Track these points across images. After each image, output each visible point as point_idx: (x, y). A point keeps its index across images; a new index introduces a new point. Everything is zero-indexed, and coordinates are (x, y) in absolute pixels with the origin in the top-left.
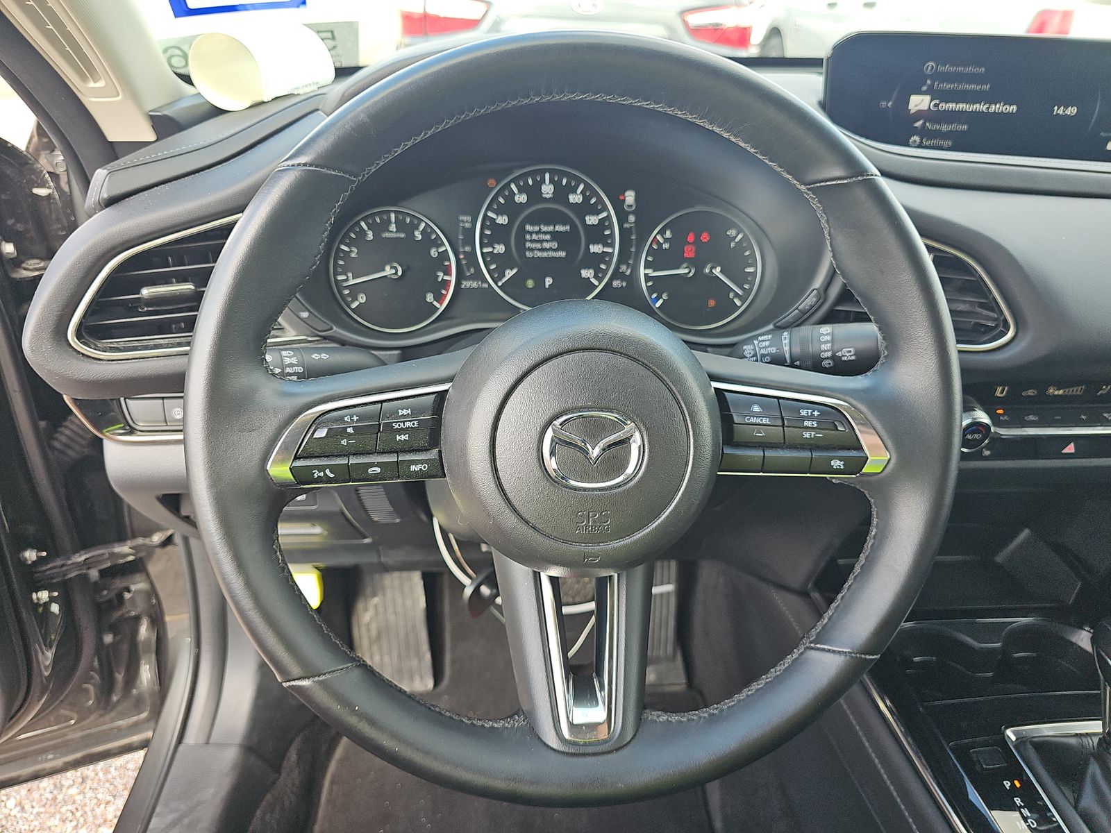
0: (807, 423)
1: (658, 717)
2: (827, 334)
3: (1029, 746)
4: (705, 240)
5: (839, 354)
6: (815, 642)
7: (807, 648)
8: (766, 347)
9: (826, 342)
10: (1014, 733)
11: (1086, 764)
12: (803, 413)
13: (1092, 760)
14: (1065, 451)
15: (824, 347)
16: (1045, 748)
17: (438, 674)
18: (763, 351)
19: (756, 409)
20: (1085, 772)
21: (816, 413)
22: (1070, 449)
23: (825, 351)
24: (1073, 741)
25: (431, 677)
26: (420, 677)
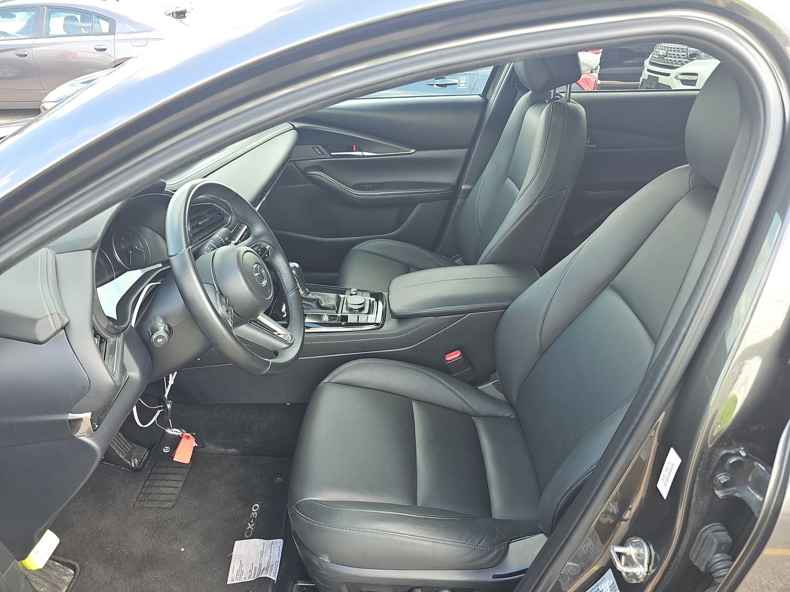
2: (219, 237)
6: (289, 293)
7: (289, 295)
17: (69, 566)
25: (69, 569)
26: (64, 576)
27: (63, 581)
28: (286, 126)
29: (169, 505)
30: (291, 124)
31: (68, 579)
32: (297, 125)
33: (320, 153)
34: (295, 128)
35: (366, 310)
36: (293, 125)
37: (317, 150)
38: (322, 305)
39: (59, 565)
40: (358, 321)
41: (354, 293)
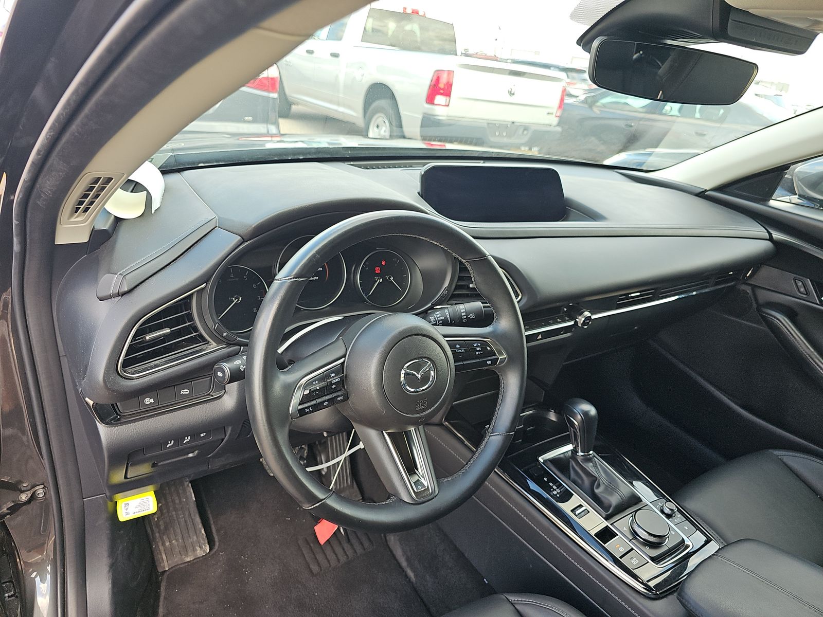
0: (478, 349)
1: (443, 480)
2: (463, 309)
3: (549, 462)
4: (384, 264)
5: (469, 316)
6: (492, 433)
7: (490, 436)
8: (439, 317)
9: (463, 312)
10: (542, 459)
11: (569, 462)
12: (475, 345)
13: (570, 460)
14: (538, 338)
15: (463, 314)
16: (554, 461)
17: (211, 543)
18: (439, 319)
19: (458, 346)
20: (569, 466)
21: (479, 344)
22: (540, 337)
23: (464, 316)
24: (562, 456)
25: (207, 545)
26: (200, 547)
27: (194, 550)
28: (759, 230)
29: (315, 568)
30: (768, 232)
31: (200, 553)
32: (777, 235)
33: (802, 290)
34: (771, 239)
35: (655, 553)
36: (770, 234)
37: (800, 284)
38: (596, 491)
39: (203, 534)
40: (621, 557)
41: (667, 511)
